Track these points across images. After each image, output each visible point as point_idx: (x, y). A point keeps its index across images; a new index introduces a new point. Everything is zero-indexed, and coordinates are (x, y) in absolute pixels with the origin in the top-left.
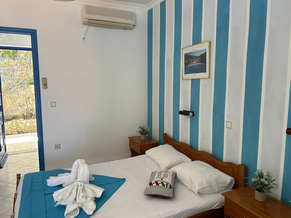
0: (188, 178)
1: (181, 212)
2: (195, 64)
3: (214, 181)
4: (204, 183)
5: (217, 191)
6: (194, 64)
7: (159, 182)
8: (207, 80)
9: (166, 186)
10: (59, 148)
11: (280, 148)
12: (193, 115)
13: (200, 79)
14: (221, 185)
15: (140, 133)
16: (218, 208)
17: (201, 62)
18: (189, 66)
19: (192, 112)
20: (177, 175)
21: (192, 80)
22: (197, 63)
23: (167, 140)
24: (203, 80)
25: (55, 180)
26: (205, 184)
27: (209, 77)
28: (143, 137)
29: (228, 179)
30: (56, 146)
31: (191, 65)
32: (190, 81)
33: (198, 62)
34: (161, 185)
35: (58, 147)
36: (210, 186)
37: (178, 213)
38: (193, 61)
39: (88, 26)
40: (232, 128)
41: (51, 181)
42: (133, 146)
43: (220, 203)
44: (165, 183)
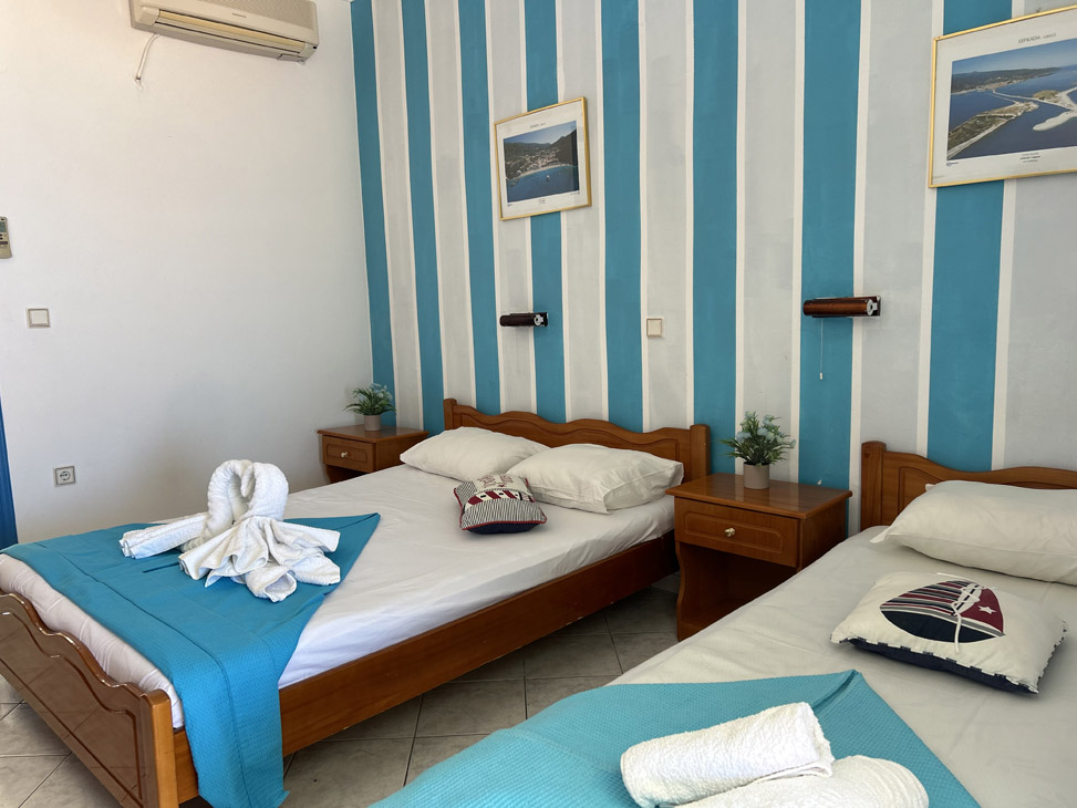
0: (566, 479)
1: (577, 550)
2: (541, 169)
3: (638, 474)
4: (616, 478)
5: (645, 497)
6: (537, 167)
7: (497, 492)
8: (582, 214)
9: (518, 497)
10: (71, 480)
11: (788, 358)
12: (545, 323)
13: (558, 213)
14: (654, 483)
15: (361, 411)
16: (654, 537)
17: (562, 161)
18: (522, 175)
19: (542, 315)
20: (530, 481)
21: (532, 217)
22: (548, 164)
23: (456, 416)
24: (571, 213)
25: (153, 534)
26: (617, 482)
27: (589, 205)
28: (372, 423)
29: (668, 467)
30: (60, 472)
31: (528, 173)
32: (528, 221)
33: (552, 163)
34: (505, 496)
35: (65, 476)
36: (630, 485)
37: (567, 551)
38: (533, 160)
39: (151, 35)
40: (664, 335)
41: (139, 541)
42: (343, 455)
43: (660, 525)
44: (514, 493)
